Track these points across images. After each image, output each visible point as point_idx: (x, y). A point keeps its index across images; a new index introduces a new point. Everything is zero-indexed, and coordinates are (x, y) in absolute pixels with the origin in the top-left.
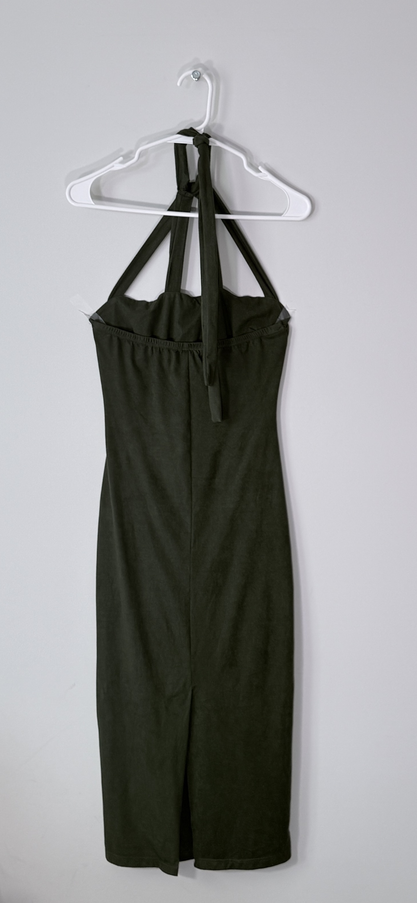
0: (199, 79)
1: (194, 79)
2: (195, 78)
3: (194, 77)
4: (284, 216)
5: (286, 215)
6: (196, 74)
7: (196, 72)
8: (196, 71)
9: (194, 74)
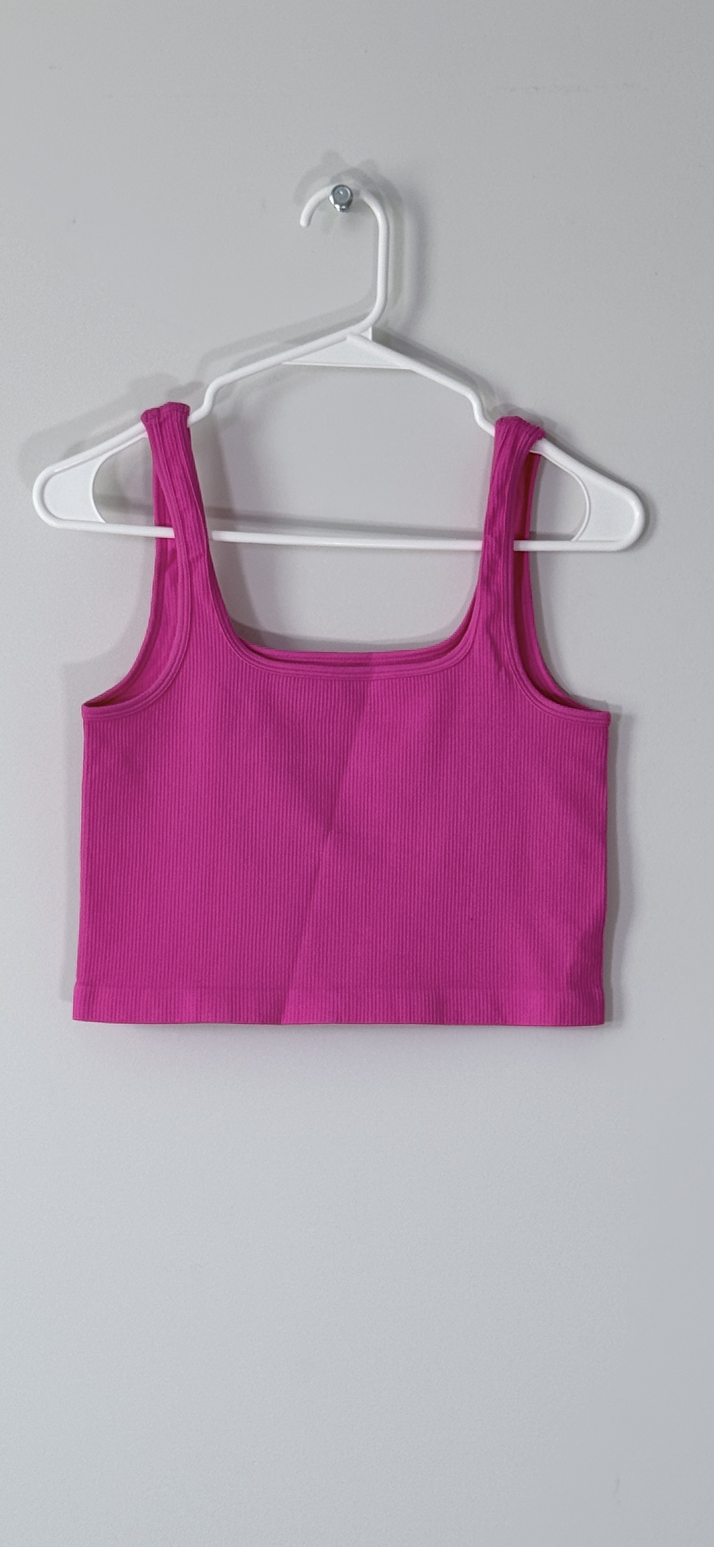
0: (349, 204)
1: (337, 206)
2: (341, 205)
3: (336, 202)
4: (577, 541)
5: (581, 539)
6: (339, 192)
7: (341, 188)
8: (343, 186)
9: (336, 191)
